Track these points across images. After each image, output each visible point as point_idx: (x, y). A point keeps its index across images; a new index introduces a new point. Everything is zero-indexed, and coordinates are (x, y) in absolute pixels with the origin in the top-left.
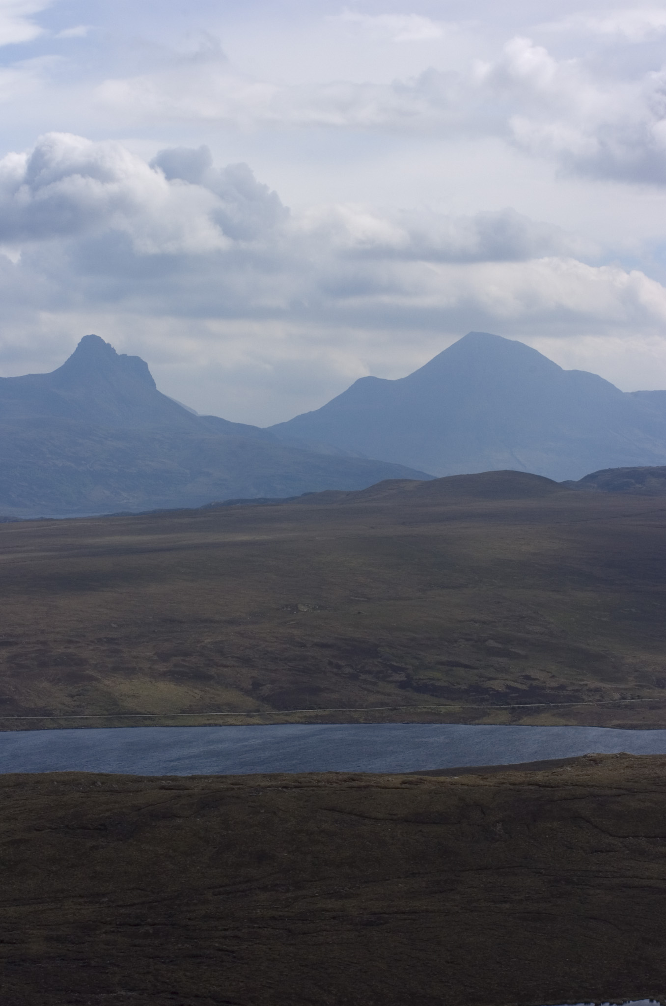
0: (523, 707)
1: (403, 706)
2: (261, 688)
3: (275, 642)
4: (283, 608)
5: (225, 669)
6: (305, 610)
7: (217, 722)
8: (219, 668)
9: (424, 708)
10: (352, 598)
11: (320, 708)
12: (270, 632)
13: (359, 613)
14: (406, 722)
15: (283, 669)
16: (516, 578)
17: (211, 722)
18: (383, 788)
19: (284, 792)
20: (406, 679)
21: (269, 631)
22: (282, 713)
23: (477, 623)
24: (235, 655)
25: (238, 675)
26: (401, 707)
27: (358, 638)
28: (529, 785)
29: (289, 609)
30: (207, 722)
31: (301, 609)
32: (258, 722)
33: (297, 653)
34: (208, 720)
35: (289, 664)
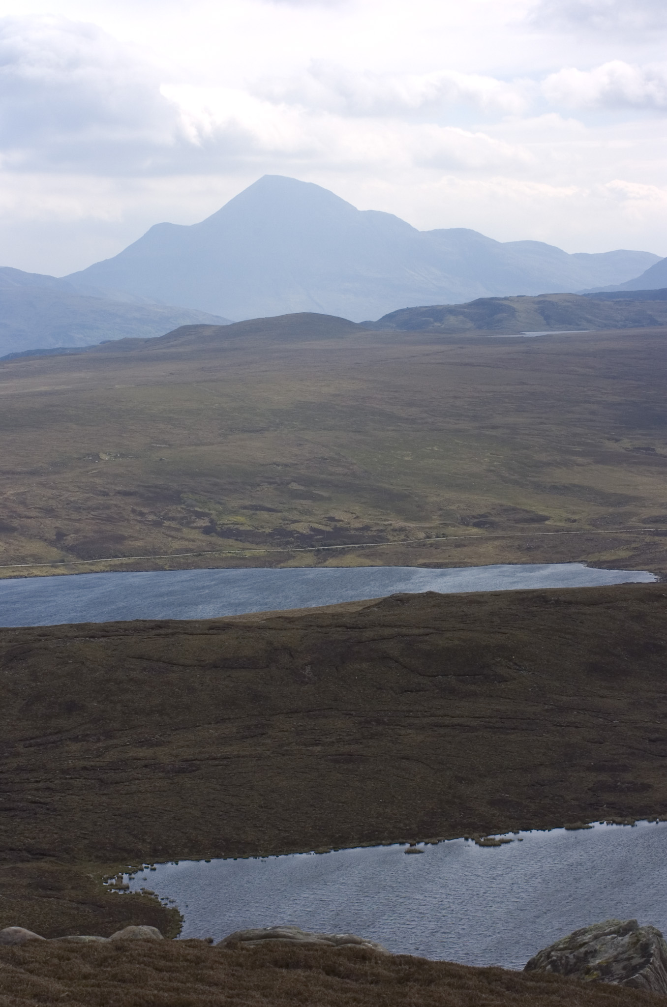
0: (328, 549)
1: (208, 551)
2: (65, 538)
3: (78, 491)
4: (85, 457)
5: (29, 521)
6: (107, 459)
7: (22, 574)
8: (22, 519)
9: (228, 552)
10: (153, 445)
11: (125, 556)
12: (72, 482)
13: (161, 459)
14: (211, 567)
15: (87, 519)
16: (317, 419)
17: (15, 574)
18: (190, 635)
19: (92, 641)
20: (210, 524)
21: (71, 480)
22: (87, 563)
23: (279, 466)
24: (38, 506)
25: (42, 526)
26: (205, 553)
27: (161, 485)
28: (336, 626)
29: (91, 458)
30: (12, 574)
31: (102, 458)
32: (63, 572)
33: (100, 502)
34: (13, 572)
35: (92, 513)
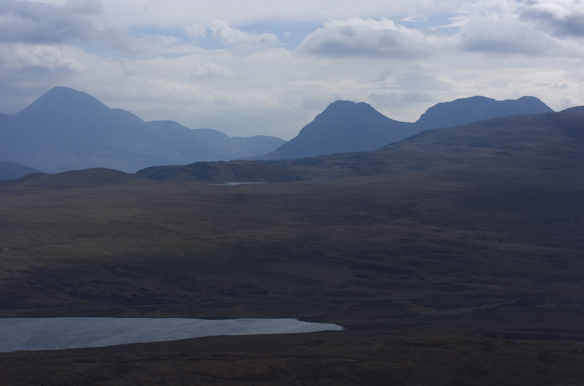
0: (145, 307)
1: (75, 307)
6: (7, 251)
9: (87, 307)
10: (33, 243)
11: (27, 308)
13: (39, 252)
14: (78, 316)
20: (73, 291)
22: (5, 311)
23: (108, 258)
27: (41, 267)
31: (5, 250)
33: (8, 276)
